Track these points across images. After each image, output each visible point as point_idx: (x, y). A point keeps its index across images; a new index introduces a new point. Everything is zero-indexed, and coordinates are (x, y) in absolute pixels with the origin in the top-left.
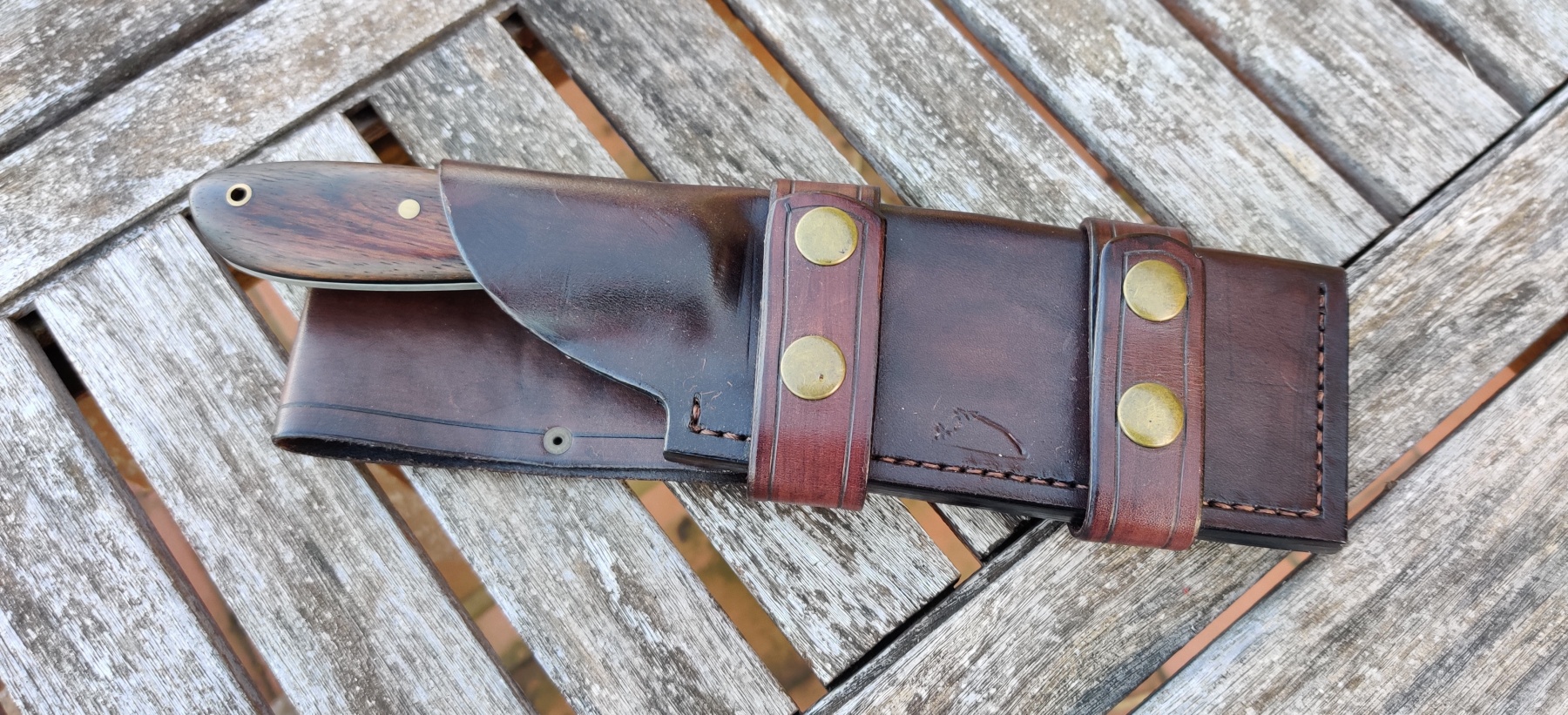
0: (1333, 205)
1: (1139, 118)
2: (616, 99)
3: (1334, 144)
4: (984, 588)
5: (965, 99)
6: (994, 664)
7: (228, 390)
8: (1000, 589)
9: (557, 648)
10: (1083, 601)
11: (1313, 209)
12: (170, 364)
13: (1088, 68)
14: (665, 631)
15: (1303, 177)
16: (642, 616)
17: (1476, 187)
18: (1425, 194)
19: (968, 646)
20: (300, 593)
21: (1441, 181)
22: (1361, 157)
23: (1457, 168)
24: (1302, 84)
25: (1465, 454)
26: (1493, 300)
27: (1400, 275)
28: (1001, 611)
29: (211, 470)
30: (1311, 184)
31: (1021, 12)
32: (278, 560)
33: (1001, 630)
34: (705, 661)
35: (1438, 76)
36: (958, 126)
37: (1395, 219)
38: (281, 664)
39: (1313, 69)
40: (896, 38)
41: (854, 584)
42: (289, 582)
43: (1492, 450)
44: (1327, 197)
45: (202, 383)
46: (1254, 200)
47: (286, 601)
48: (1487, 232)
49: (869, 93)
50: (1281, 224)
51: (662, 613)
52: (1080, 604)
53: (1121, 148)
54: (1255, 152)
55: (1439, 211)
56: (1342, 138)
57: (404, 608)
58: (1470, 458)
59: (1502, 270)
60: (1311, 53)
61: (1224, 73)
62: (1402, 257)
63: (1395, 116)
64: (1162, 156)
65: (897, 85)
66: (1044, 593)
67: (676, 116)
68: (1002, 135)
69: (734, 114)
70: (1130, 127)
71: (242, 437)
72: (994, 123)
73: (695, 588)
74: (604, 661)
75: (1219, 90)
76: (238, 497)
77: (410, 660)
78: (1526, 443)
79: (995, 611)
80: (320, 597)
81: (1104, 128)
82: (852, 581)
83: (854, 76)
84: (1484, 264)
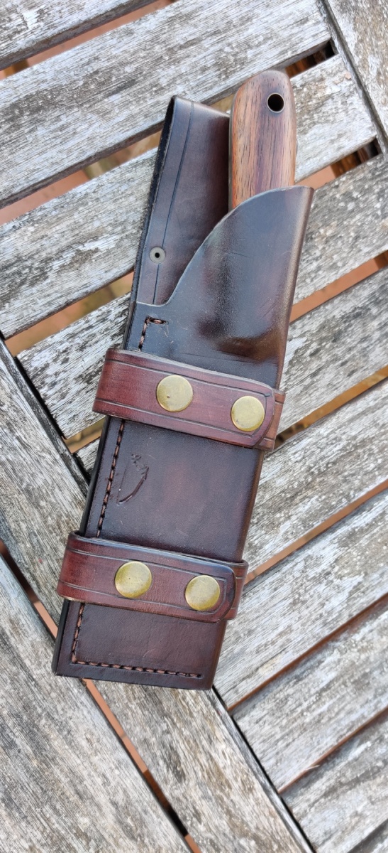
0: (244, 679)
1: (308, 581)
2: (361, 292)
3: (279, 686)
4: (58, 451)
5: (333, 486)
6: (15, 449)
7: (227, 49)
8: (56, 460)
9: (57, 212)
10: (43, 503)
11: (243, 667)
12: (246, 20)
13: (341, 557)
14: (58, 272)
15: (262, 665)
16: (68, 261)
17: (242, 758)
18: (243, 730)
19: (27, 436)
20: (107, 73)
21: (248, 740)
22: (269, 699)
23: (254, 750)
24: (314, 674)
25: (94, 725)
26: (178, 756)
27: (199, 708)
28: (44, 458)
29: (182, 34)
30: (257, 669)
31: (377, 526)
32: (128, 63)
33: (33, 456)
34: (38, 291)
35: (309, 749)
36: (318, 480)
37: (232, 711)
38: (69, 56)
39: (322, 682)
40: (373, 454)
41: (70, 380)
42: (114, 67)
43: (94, 740)
44: (249, 677)
45: (233, 35)
46: (253, 636)
47: (103, 64)
48: (216, 760)
49: (344, 433)
50: (237, 649)
51: (69, 271)
52: (41, 502)
53: (292, 568)
54: (280, 642)
55: (232, 736)
56: (281, 690)
57: (91, 130)
58: (91, 727)
59: (194, 764)
60: (331, 682)
61: (327, 632)
62: (209, 711)
63: (289, 721)
64: (285, 590)
65: (347, 450)
66: (50, 483)
67: (347, 324)
68: (309, 503)
69: (344, 356)
70: (304, 575)
71: (199, 53)
72: (317, 500)
73: (80, 292)
74: (47, 236)
75: (318, 628)
76: (165, 46)
77: (62, 128)
78: (95, 759)
79: (44, 454)
80: (103, 83)
81: (306, 560)
82: (71, 379)
83: (355, 427)
84: (198, 755)
